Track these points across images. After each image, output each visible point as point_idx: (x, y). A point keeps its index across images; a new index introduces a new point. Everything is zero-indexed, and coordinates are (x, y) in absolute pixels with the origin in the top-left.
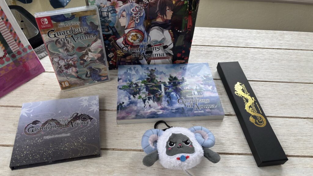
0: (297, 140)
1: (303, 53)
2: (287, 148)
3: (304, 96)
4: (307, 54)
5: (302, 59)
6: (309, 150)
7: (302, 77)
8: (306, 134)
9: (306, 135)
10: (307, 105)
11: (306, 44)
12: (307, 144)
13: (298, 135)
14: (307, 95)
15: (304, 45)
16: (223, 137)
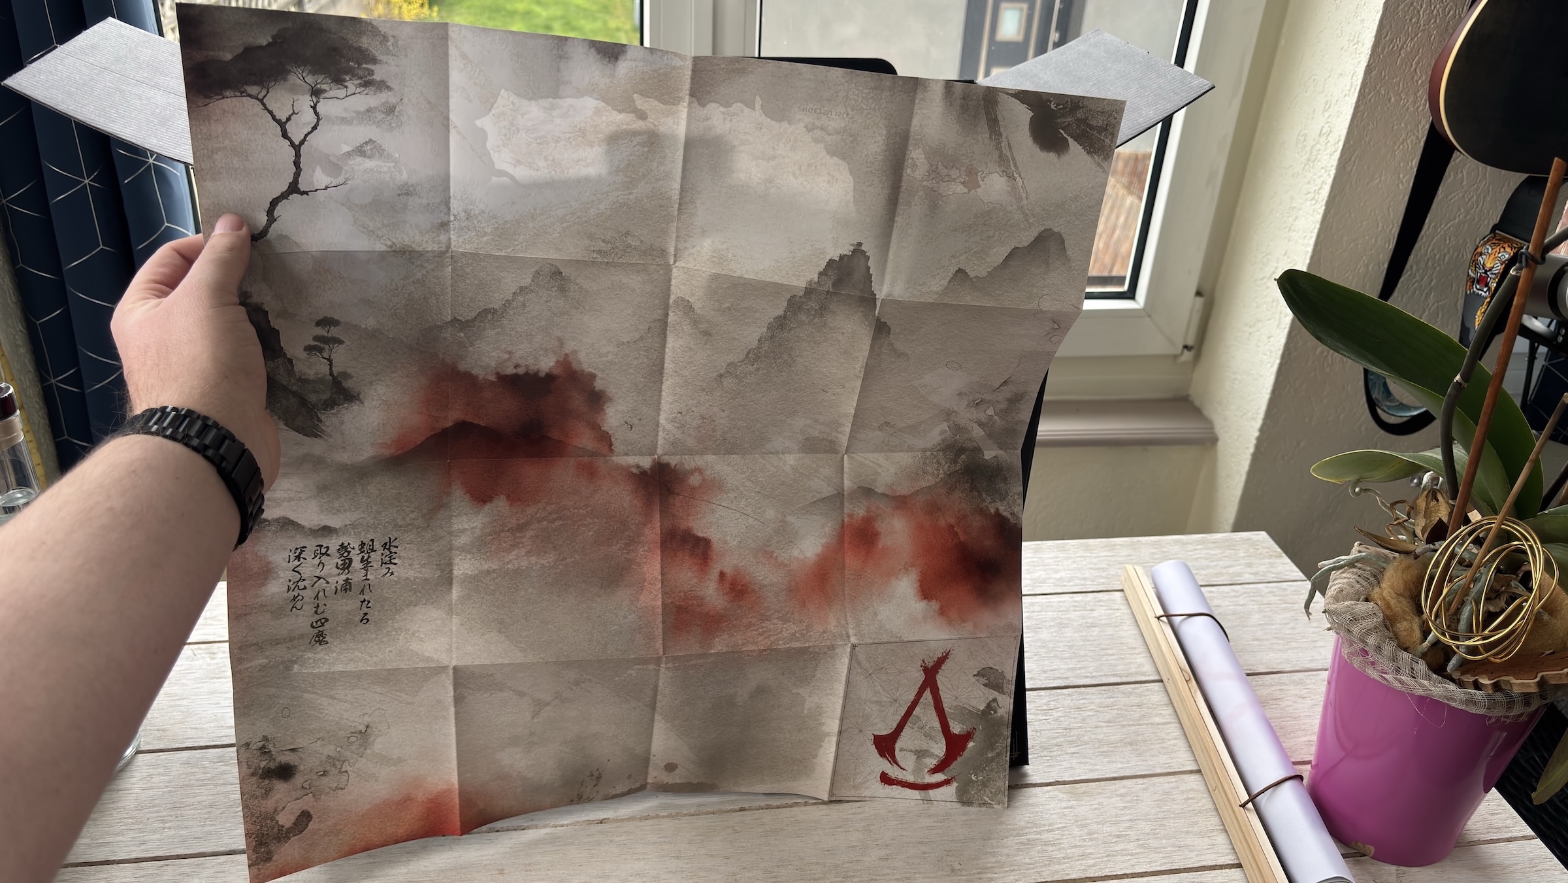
0: (1024, 844)
1: (1050, 602)
2: (995, 869)
3: (1049, 723)
4: (1061, 604)
5: (1046, 621)
6: (1057, 866)
7: (1045, 672)
8: (1051, 824)
9: (1051, 828)
10: (1055, 748)
11: (1058, 576)
12: (1052, 851)
13: (1027, 830)
14: (1056, 720)
15: (1052, 581)
16: (817, 863)
